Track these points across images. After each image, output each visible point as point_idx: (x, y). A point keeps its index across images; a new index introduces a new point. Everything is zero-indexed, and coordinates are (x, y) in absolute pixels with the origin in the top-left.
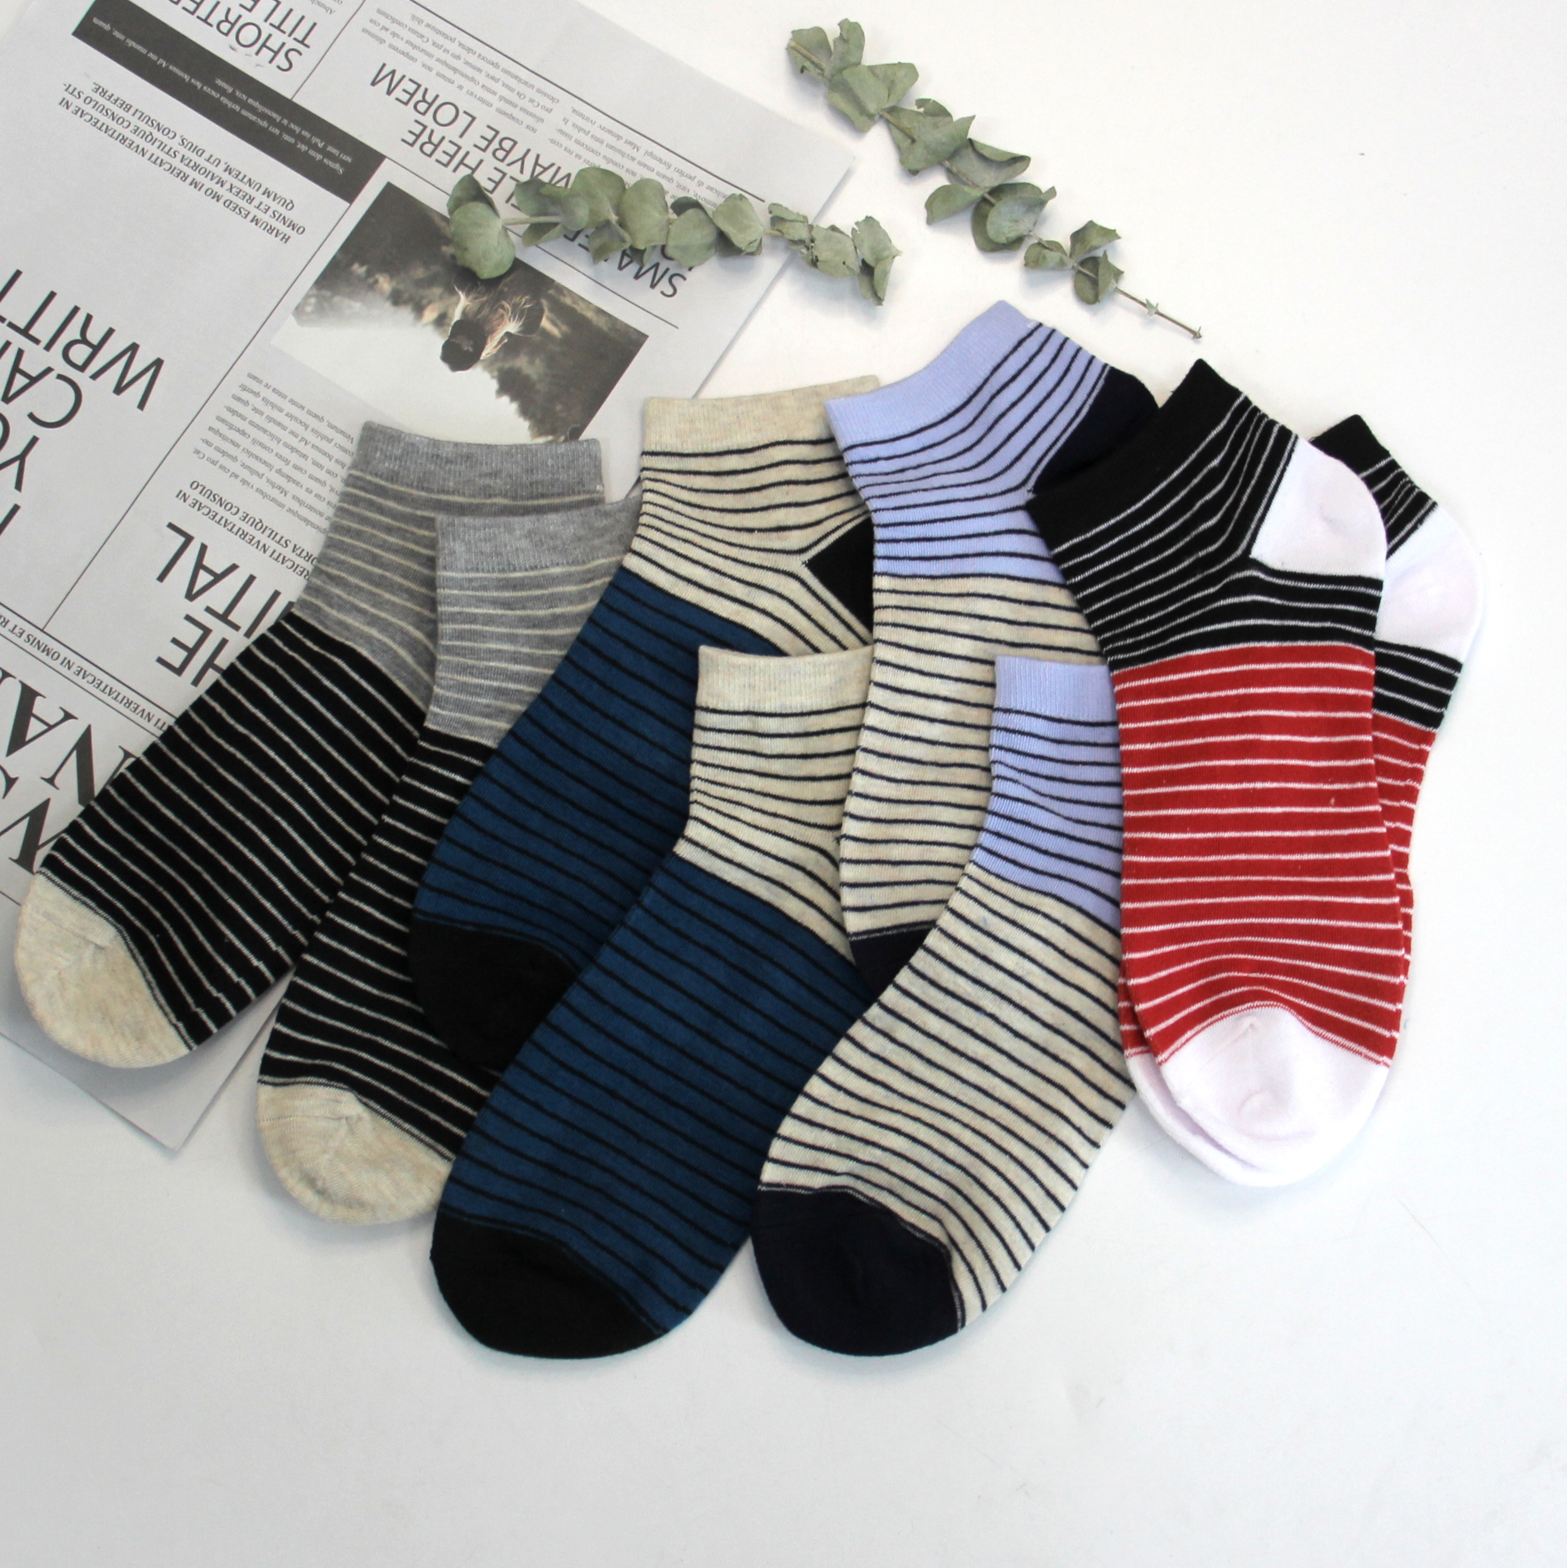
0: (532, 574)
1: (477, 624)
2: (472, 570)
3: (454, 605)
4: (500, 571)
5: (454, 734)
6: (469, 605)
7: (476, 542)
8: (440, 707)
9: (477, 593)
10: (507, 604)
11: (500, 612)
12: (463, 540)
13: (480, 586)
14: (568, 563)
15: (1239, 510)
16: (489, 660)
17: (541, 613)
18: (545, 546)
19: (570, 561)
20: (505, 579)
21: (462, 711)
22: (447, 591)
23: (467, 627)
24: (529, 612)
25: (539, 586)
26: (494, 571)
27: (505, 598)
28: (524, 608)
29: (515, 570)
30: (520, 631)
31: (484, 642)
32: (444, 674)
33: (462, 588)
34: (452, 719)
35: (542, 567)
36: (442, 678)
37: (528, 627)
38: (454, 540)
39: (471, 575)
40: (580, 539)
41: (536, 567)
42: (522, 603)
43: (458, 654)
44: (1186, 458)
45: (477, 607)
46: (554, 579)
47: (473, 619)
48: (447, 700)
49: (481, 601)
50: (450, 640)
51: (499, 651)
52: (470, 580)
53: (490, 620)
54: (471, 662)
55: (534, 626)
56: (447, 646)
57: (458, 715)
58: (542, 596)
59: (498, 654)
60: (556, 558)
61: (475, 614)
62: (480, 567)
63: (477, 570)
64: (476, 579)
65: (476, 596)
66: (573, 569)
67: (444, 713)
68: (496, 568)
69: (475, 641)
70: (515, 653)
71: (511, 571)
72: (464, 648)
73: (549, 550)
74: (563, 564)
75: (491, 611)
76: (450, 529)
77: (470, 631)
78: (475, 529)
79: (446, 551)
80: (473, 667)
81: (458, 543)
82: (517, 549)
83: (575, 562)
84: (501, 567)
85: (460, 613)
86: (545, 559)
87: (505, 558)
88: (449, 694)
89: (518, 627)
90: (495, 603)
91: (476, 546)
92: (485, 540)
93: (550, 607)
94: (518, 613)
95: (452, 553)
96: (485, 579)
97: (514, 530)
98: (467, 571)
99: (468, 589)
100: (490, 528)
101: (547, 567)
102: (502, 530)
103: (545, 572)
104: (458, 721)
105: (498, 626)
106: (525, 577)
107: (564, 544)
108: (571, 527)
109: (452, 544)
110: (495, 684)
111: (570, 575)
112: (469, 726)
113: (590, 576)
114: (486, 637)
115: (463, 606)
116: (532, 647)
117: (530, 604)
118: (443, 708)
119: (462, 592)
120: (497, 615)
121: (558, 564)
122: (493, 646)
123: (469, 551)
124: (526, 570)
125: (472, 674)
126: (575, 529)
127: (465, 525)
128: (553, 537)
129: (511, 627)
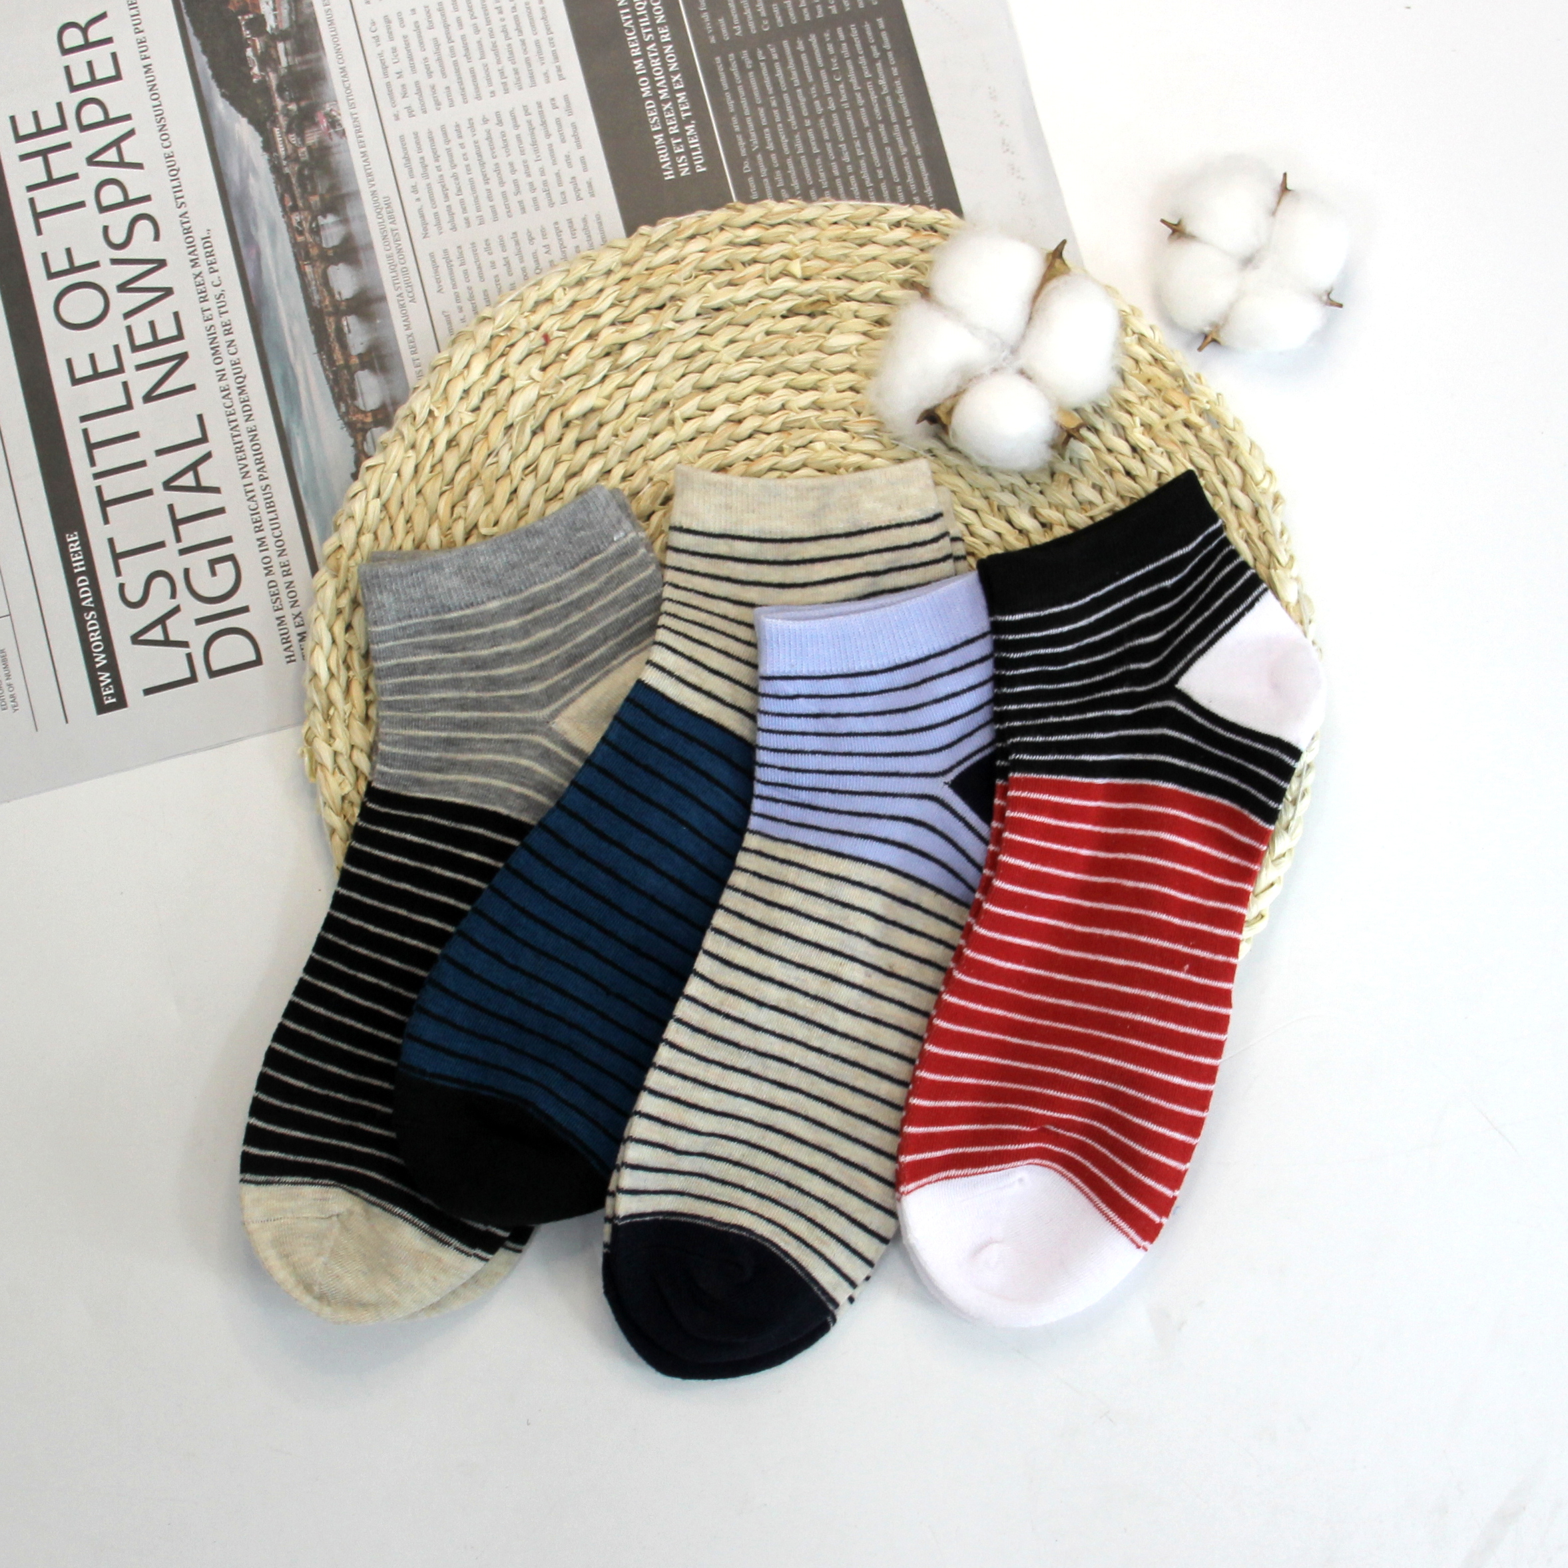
0: (468, 612)
1: (416, 674)
2: (404, 618)
3: (390, 658)
4: (434, 614)
5: (404, 793)
6: (405, 655)
7: (404, 590)
8: (387, 765)
9: (413, 640)
10: (446, 647)
11: (439, 656)
12: (391, 590)
13: (415, 632)
14: (504, 594)
15: (1182, 637)
16: (435, 710)
17: (485, 653)
18: (479, 582)
19: (506, 591)
20: (440, 620)
21: (410, 768)
22: (382, 646)
23: (407, 679)
24: (470, 653)
25: (479, 625)
26: (427, 614)
27: (443, 641)
28: (464, 649)
29: (450, 610)
30: (464, 675)
31: (426, 693)
32: (388, 730)
33: (396, 638)
34: (400, 777)
35: (478, 604)
36: (386, 734)
37: (472, 670)
38: (381, 592)
39: (404, 623)
40: (514, 566)
41: (472, 604)
42: (462, 645)
43: (401, 709)
44: (1143, 566)
45: (415, 655)
46: (493, 616)
47: (411, 669)
48: (394, 757)
49: (419, 647)
50: (391, 695)
51: (444, 700)
52: (404, 628)
53: (431, 667)
54: (415, 715)
55: (478, 668)
56: (389, 702)
57: (407, 772)
58: (483, 635)
59: (444, 703)
60: (490, 592)
61: (414, 664)
62: (412, 613)
63: (410, 617)
64: (410, 626)
65: (412, 643)
66: (510, 600)
67: (392, 771)
68: (430, 611)
69: (417, 693)
70: (460, 699)
71: (445, 612)
72: (406, 702)
73: (483, 584)
74: (499, 596)
75: (430, 657)
76: (375, 581)
77: (410, 683)
78: (401, 576)
79: (375, 605)
80: (418, 720)
81: (385, 595)
82: (449, 590)
83: (512, 592)
84: (434, 610)
85: (398, 665)
86: (482, 594)
87: (438, 601)
88: (395, 750)
89: (462, 670)
90: (434, 647)
91: (405, 594)
92: (414, 586)
93: (492, 646)
94: (459, 655)
95: (381, 606)
96: (420, 623)
97: (443, 569)
98: (399, 620)
99: (403, 637)
100: (417, 572)
101: (483, 602)
102: (430, 571)
103: (482, 608)
104: (408, 778)
105: (440, 673)
106: (463, 616)
107: (498, 575)
108: (503, 554)
109: (379, 597)
110: (444, 734)
111: (508, 607)
112: (420, 782)
113: (530, 605)
114: (428, 687)
115: (399, 658)
116: (478, 691)
117: (471, 645)
118: (391, 766)
119: (397, 643)
120: (437, 660)
121: (494, 598)
122: (436, 695)
123: (397, 600)
124: (462, 609)
125: (418, 727)
126: (507, 556)
127: (390, 576)
128: (485, 569)
129: (453, 671)
